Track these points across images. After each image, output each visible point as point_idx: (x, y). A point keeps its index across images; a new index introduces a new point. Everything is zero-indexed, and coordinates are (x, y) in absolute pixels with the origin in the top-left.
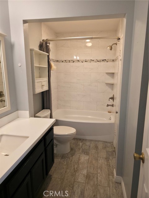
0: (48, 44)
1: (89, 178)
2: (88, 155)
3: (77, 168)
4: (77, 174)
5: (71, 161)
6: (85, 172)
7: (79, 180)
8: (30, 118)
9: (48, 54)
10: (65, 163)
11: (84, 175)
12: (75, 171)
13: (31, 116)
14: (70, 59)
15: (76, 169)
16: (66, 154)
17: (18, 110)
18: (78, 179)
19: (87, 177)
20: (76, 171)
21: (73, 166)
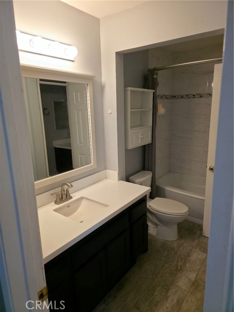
0: (155, 76)
1: (197, 287)
2: (205, 253)
3: (181, 266)
4: (179, 275)
5: (174, 254)
6: (193, 276)
7: (180, 284)
8: (119, 180)
9: (154, 91)
10: (166, 254)
11: (189, 280)
12: (176, 270)
13: (121, 179)
14: (194, 93)
15: (179, 268)
16: (171, 241)
17: (106, 169)
18: (178, 282)
19: (193, 284)
20: (178, 270)
21: (176, 261)
